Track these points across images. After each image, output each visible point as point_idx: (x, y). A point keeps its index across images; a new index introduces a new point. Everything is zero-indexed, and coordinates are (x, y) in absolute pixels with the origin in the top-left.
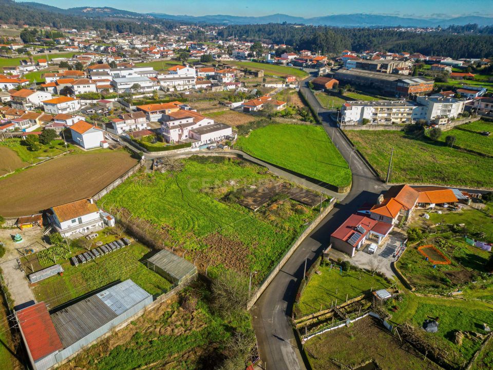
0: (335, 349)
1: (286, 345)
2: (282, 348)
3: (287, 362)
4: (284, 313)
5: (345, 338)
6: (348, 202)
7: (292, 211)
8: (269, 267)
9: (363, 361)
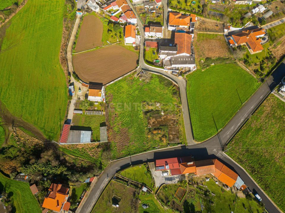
0: (118, 188)
1: (107, 178)
2: (106, 179)
3: (103, 182)
4: (116, 171)
5: (123, 188)
6: (189, 148)
7: (159, 138)
8: (127, 155)
9: (119, 197)
